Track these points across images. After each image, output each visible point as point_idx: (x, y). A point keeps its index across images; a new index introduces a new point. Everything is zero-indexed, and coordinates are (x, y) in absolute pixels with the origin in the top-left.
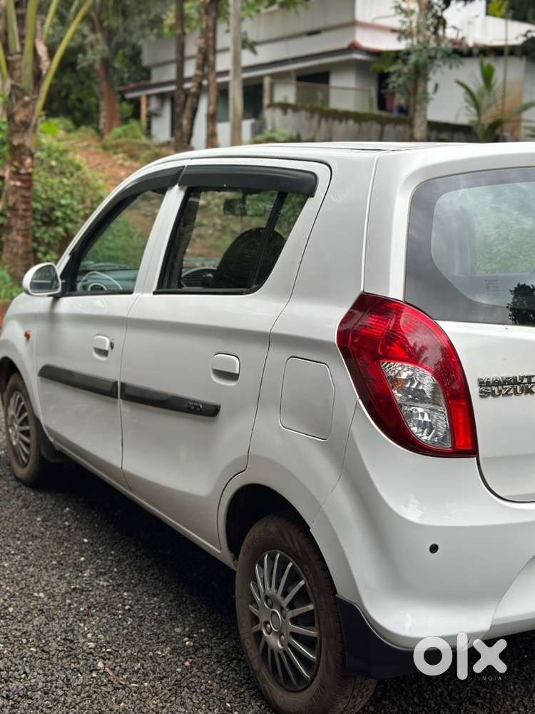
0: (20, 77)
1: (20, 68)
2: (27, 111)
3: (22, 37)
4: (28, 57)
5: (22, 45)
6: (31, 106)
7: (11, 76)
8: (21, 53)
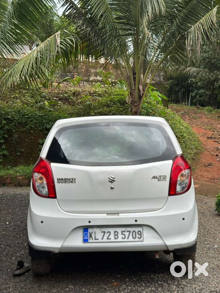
0: (134, 97)
1: (134, 94)
2: (136, 108)
3: (135, 85)
4: (137, 91)
5: (135, 87)
6: (138, 106)
7: (132, 97)
8: (135, 90)
